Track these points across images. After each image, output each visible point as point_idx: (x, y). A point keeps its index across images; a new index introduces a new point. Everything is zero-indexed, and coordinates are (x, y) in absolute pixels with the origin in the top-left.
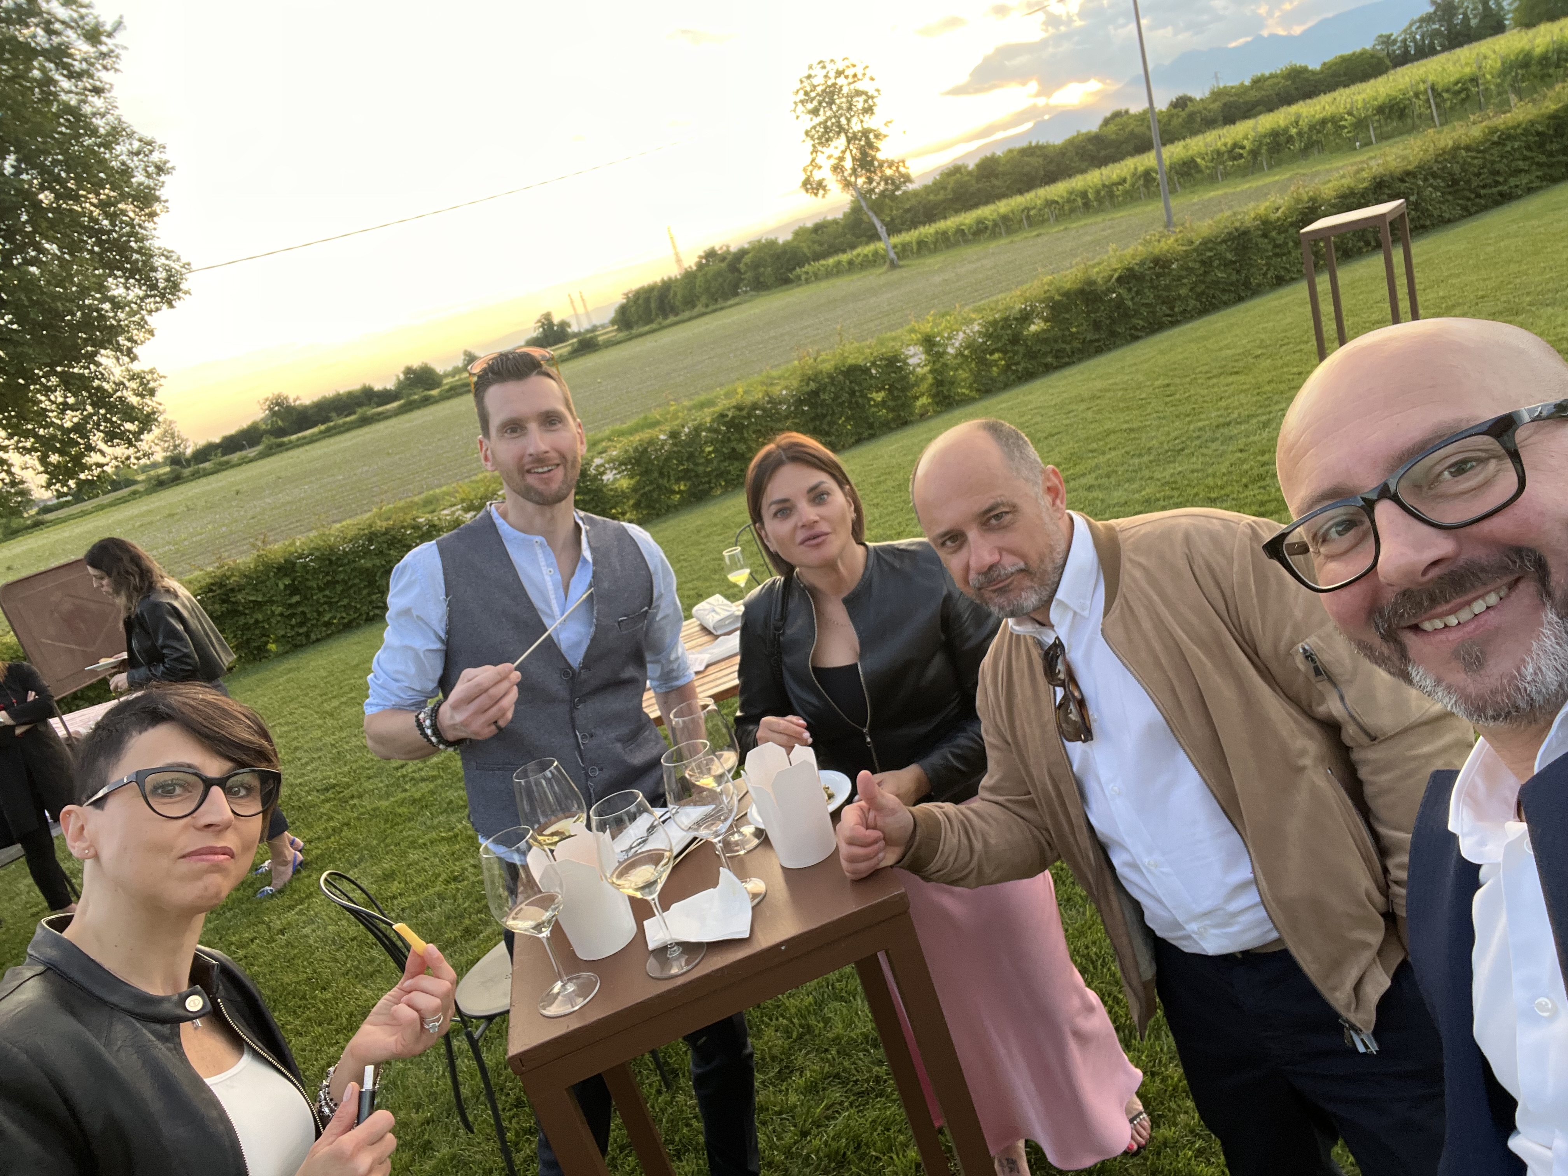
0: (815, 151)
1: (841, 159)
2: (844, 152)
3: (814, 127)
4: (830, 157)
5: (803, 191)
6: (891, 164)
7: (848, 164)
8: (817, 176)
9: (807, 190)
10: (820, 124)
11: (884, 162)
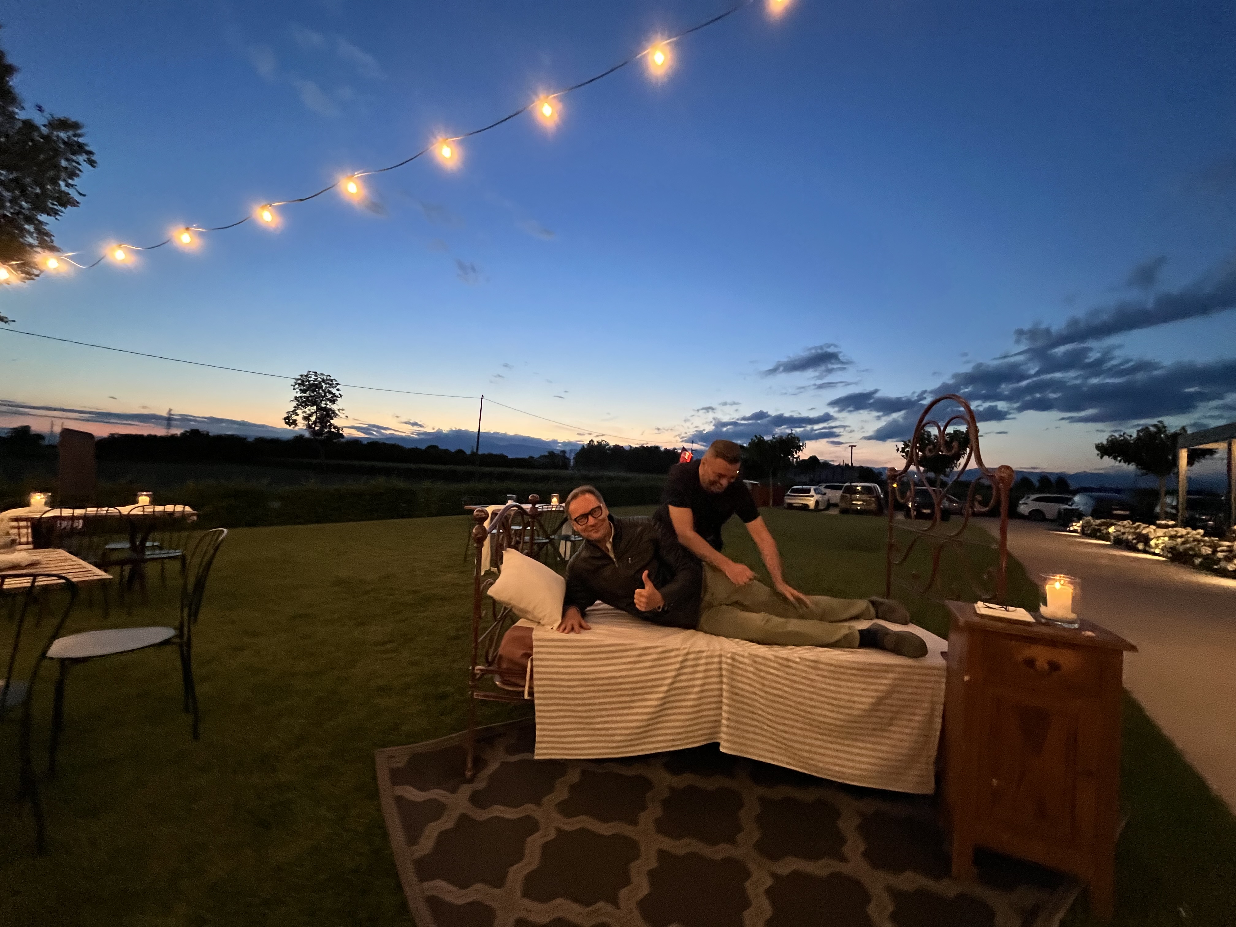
0: (296, 408)
1: (311, 415)
2: (313, 413)
3: (301, 397)
4: (305, 412)
5: (284, 421)
6: (335, 427)
7: (313, 418)
8: (294, 417)
9: (286, 423)
10: (304, 397)
11: (333, 425)
